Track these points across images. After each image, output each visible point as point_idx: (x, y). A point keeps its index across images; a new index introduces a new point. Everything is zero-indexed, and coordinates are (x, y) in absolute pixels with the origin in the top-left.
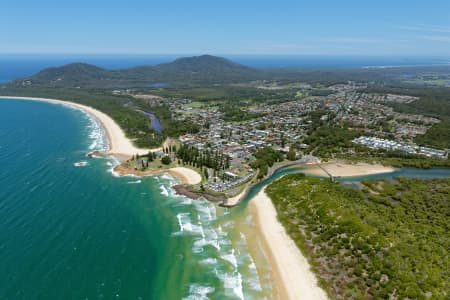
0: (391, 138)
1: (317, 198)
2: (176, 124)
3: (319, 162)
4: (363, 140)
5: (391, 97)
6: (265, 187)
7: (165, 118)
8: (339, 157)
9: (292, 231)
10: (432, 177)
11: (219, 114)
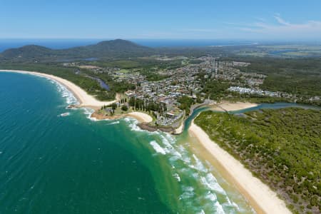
0: (247, 87)
1: (226, 125)
2: (118, 84)
3: (215, 103)
4: (232, 89)
5: (236, 63)
6: (193, 120)
7: (109, 81)
8: (225, 99)
9: (222, 145)
10: (279, 108)
11: (141, 77)
